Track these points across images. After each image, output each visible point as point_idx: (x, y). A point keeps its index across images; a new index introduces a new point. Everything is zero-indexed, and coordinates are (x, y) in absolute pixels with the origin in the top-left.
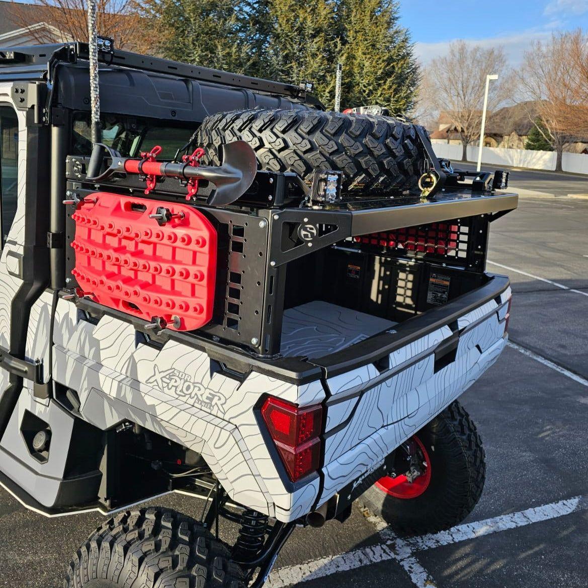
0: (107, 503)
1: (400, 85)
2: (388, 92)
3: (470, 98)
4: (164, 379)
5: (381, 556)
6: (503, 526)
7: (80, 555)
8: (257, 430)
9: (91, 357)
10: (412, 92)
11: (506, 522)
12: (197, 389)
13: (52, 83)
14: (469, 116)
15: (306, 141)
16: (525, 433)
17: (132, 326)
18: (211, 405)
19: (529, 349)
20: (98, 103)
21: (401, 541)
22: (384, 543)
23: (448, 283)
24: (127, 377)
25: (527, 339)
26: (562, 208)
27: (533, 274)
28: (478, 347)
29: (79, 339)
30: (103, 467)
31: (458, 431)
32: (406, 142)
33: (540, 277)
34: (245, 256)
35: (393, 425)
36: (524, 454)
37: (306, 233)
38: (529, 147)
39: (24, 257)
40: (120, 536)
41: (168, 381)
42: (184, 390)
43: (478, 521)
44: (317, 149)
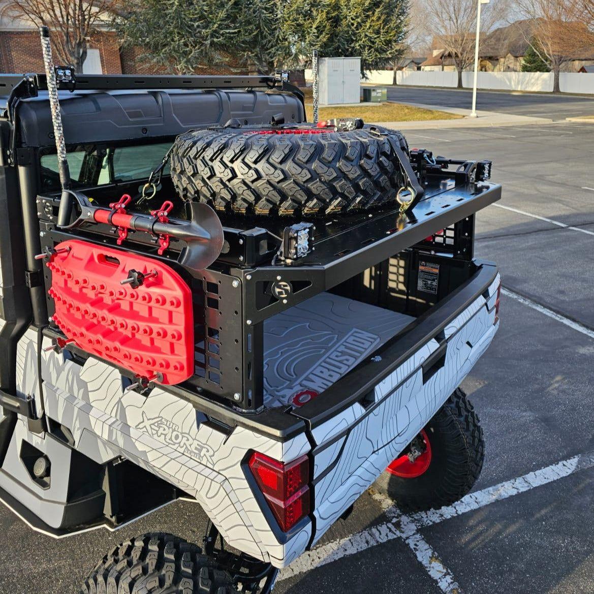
0: (113, 519)
1: (388, 15)
2: (377, 23)
3: (463, 20)
4: (152, 426)
5: (387, 535)
6: (505, 493)
7: (88, 586)
8: (245, 483)
9: (80, 397)
10: (402, 21)
11: (507, 489)
12: (185, 439)
13: (14, 122)
14: (462, 40)
15: (278, 172)
16: (525, 391)
17: (117, 371)
18: (200, 456)
19: (529, 298)
20: (63, 142)
21: (406, 518)
22: (390, 521)
23: (437, 271)
24: (117, 420)
25: (526, 287)
26: (561, 135)
27: (532, 214)
28: (468, 343)
29: (67, 379)
30: (106, 487)
31: (455, 414)
32: (381, 159)
33: (539, 215)
34: (221, 313)
35: (384, 448)
36: (524, 414)
37: (280, 290)
38: (525, 69)
39: (3, 299)
40: (125, 571)
41: (157, 429)
42: (173, 438)
43: (481, 490)
44: (291, 177)
